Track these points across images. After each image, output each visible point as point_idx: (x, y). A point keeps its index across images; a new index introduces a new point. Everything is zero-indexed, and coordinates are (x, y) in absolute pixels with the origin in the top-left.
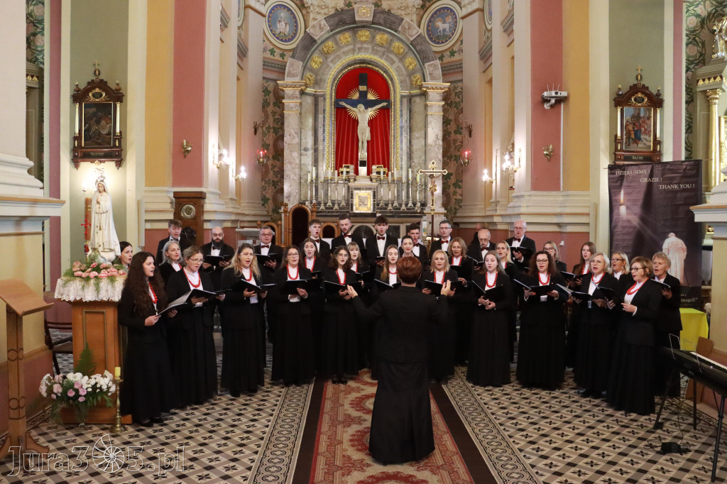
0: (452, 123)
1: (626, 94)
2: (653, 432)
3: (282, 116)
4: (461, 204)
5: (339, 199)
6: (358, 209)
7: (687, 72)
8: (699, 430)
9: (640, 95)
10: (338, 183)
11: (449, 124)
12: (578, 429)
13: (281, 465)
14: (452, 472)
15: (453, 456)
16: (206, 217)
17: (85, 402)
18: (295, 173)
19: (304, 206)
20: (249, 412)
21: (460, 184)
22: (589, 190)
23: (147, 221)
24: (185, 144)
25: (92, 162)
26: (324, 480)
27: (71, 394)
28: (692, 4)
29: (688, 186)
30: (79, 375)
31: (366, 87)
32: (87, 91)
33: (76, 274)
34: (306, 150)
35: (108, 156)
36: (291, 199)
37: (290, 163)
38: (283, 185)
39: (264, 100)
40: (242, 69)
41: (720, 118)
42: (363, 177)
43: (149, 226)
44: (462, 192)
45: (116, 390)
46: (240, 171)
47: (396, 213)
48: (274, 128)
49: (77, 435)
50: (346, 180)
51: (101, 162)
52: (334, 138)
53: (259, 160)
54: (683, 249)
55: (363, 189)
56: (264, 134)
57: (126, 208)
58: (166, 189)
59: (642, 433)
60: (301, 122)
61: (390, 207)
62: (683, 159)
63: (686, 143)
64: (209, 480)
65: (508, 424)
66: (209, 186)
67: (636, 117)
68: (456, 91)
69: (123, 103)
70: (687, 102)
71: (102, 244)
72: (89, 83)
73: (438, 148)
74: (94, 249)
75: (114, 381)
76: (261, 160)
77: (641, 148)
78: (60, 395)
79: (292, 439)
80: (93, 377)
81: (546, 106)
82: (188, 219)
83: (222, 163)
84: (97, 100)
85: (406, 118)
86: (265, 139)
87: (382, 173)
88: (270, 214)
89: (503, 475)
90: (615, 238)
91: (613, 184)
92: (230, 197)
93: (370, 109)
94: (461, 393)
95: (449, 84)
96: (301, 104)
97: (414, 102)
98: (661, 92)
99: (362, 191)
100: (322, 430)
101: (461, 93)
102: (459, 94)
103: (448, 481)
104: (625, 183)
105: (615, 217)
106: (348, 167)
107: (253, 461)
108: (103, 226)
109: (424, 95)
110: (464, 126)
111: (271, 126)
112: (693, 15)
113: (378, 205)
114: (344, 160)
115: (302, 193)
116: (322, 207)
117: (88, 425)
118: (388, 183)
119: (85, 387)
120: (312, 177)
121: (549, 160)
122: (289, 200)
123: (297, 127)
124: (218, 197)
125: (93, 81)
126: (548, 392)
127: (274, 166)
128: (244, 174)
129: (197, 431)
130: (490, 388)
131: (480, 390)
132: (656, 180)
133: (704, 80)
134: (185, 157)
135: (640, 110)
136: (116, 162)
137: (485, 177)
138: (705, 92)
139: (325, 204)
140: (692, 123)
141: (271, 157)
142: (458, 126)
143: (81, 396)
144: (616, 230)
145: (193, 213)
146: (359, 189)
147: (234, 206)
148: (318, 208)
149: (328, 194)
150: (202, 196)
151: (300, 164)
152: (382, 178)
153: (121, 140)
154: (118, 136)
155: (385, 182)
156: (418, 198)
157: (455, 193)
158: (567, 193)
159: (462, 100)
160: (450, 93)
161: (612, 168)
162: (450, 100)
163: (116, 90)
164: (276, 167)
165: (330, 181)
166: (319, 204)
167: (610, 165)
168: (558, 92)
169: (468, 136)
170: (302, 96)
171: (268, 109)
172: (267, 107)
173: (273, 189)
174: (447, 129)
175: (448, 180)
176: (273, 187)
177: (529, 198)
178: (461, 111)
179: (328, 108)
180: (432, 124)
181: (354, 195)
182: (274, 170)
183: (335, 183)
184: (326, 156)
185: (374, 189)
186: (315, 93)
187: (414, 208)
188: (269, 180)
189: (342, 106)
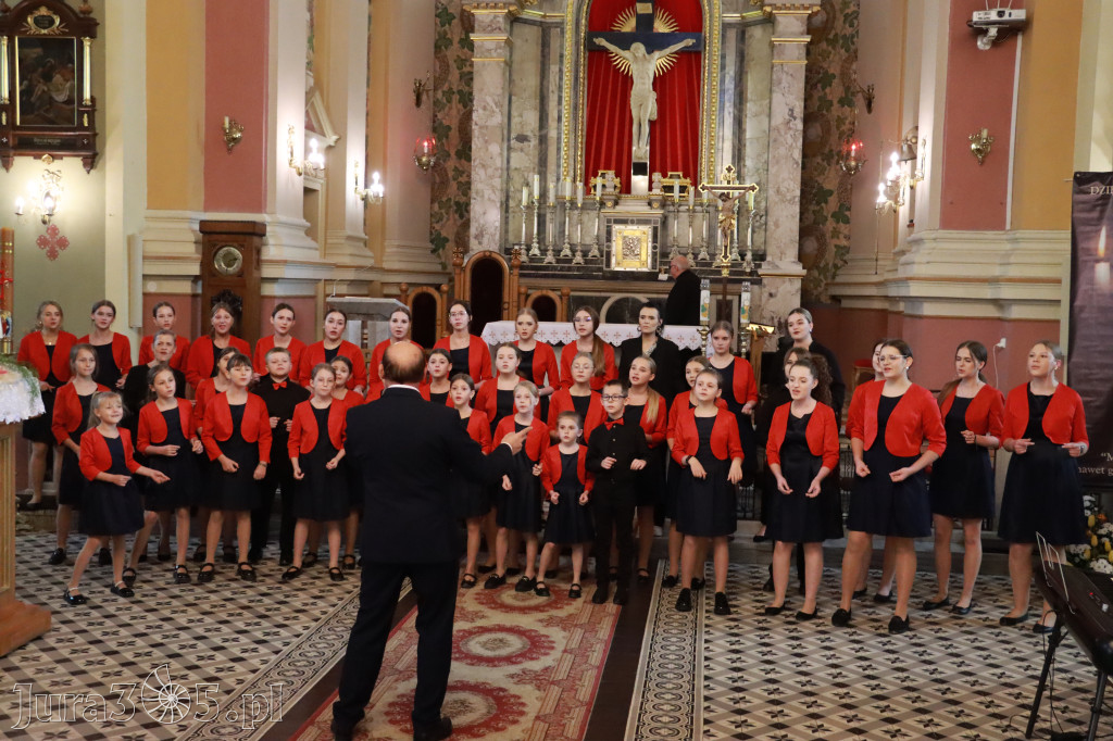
0: (836, 82)
3: (469, 67)
4: (845, 258)
5: (588, 240)
6: (619, 263)
10: (583, 208)
11: (830, 86)
16: (267, 272)
18: (493, 186)
19: (501, 259)
20: (240, 645)
21: (847, 213)
23: (145, 277)
24: (227, 125)
25: (38, 157)
31: (650, 5)
32: (22, 12)
34: (521, 138)
35: (68, 146)
36: (485, 240)
38: (469, 211)
39: (439, 33)
42: (639, 198)
43: (153, 287)
44: (849, 231)
46: (372, 182)
48: (460, 92)
51: (54, 157)
52: (583, 113)
53: (419, 160)
55: (632, 222)
56: (436, 103)
57: (104, 252)
58: (189, 214)
60: (511, 81)
65: (723, 699)
66: (278, 213)
68: (849, 11)
69: (96, 41)
73: (794, 137)
76: (424, 159)
81: (982, 44)
82: (231, 275)
84: (45, 31)
85: (732, 73)
86: (440, 116)
87: (677, 189)
88: (448, 271)
90: (1081, 332)
91: (1082, 215)
92: (349, 232)
93: (657, 54)
96: (509, 43)
97: (751, 37)
99: (630, 227)
101: (856, 15)
104: (1108, 212)
105: (1083, 286)
106: (608, 176)
109: (769, 20)
110: (859, 87)
111: (455, 90)
113: (665, 255)
114: (602, 165)
115: (511, 227)
118: (689, 210)
120: (531, 194)
121: (982, 162)
122: (480, 243)
123: (500, 91)
124: (302, 234)
127: (458, 172)
128: (378, 188)
129: (118, 674)
134: (230, 150)
136: (85, 158)
137: (881, 200)
139: (557, 252)
141: (453, 153)
142: (847, 89)
144: (1083, 315)
145: (237, 265)
146: (624, 222)
147: (357, 253)
148: (541, 260)
149: (564, 231)
150: (257, 230)
151: (508, 169)
152: (677, 200)
153: (94, 117)
154: (86, 106)
155: (682, 208)
156: (749, 243)
157: (836, 234)
158: (1018, 235)
159: (857, 32)
160: (834, 18)
161: (1084, 179)
162: (833, 32)
163: (83, 12)
164: (463, 172)
165: (568, 204)
166: (544, 251)
167: (1080, 173)
168: (1004, 12)
169: (865, 109)
170: (511, 26)
171: (448, 53)
172: (446, 48)
173: (455, 220)
174: (825, 94)
175: (823, 205)
176: (457, 216)
177: (935, 245)
178: (853, 56)
179: (568, 51)
180: (783, 85)
181: (614, 233)
182: (460, 179)
183: (577, 208)
184: (563, 153)
185: (656, 222)
186: (543, 20)
187: (741, 265)
188: (449, 200)
189: (599, 46)
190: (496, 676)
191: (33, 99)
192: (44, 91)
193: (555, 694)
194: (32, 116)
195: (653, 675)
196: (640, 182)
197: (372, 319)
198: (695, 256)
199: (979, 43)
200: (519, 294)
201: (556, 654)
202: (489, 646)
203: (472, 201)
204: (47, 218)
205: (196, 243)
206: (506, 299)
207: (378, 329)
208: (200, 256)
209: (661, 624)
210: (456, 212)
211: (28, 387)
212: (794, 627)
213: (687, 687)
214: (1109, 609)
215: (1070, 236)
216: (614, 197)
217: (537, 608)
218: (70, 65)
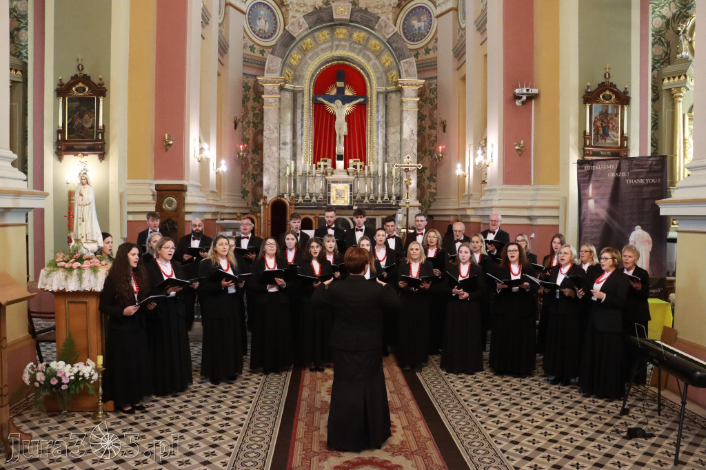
0: (427, 118)
1: (595, 91)
2: (620, 418)
3: (262, 111)
4: (435, 197)
5: (317, 192)
6: (335, 202)
7: (652, 71)
8: (663, 416)
9: (608, 93)
10: (315, 176)
11: (424, 120)
12: (547, 415)
13: (259, 451)
14: (426, 457)
15: (427, 441)
17: (68, 390)
18: (274, 166)
19: (282, 199)
20: (229, 400)
21: (435, 177)
22: (558, 184)
23: (129, 213)
24: (167, 138)
25: (76, 155)
26: (302, 465)
27: (54, 382)
28: (657, 5)
29: (653, 180)
30: (62, 363)
31: (343, 83)
32: (70, 85)
33: (59, 264)
34: (285, 144)
35: (91, 149)
36: (270, 192)
38: (262, 178)
39: (244, 95)
40: (223, 65)
41: (684, 115)
42: (340, 171)
43: (131, 218)
44: (436, 185)
45: (99, 378)
46: (220, 165)
47: (372, 205)
48: (253, 122)
49: (59, 423)
50: (323, 174)
51: (84, 155)
52: (312, 132)
53: (239, 154)
54: (648, 241)
55: (340, 182)
56: (244, 129)
57: (108, 201)
58: (148, 181)
59: (608, 419)
60: (280, 117)
61: (366, 200)
62: (649, 154)
63: (652, 139)
64: (189, 466)
65: (480, 410)
66: (190, 180)
67: (604, 114)
68: (432, 88)
69: (106, 98)
70: (653, 100)
71: (84, 235)
72: (72, 78)
73: (413, 143)
74: (77, 240)
75: (96, 369)
76: (241, 154)
77: (609, 144)
78: (43, 383)
79: (271, 425)
80: (76, 365)
81: (518, 103)
82: (171, 211)
83: (203, 156)
84: (80, 94)
85: (382, 114)
86: (245, 133)
87: (358, 167)
88: (249, 206)
89: (475, 460)
91: (582, 179)
92: (211, 189)
93: (347, 105)
94: (435, 380)
95: (424, 81)
96: (280, 99)
97: (390, 98)
98: (628, 90)
99: (339, 185)
100: (300, 417)
101: (435, 89)
102: (434, 91)
103: (422, 467)
104: (593, 178)
105: (583, 210)
106: (326, 161)
107: (232, 447)
108: (87, 217)
109: (400, 91)
110: (439, 121)
111: (251, 121)
112: (659, 16)
113: (355, 198)
114: (321, 156)
115: (281, 186)
116: (300, 200)
117: (71, 412)
118: (365, 177)
119: (67, 375)
120: (291, 171)
121: (520, 155)
122: (268, 193)
123: (276, 122)
124: (198, 190)
125: (76, 75)
126: (519, 379)
127: (253, 160)
128: (224, 168)
129: (177, 418)
130: (463, 375)
131: (453, 377)
132: (623, 174)
133: (669, 79)
135: (607, 106)
136: (99, 155)
137: (459, 171)
138: (670, 90)
139: (303, 197)
140: (657, 119)
141: (250, 151)
142: (432, 122)
143: (64, 384)
145: (174, 206)
146: (336, 182)
147: (215, 199)
148: (297, 201)
149: (306, 187)
150: (183, 189)
151: (279, 158)
152: (359, 172)
153: (104, 134)
154: (101, 130)
155: (361, 176)
156: (393, 191)
157: (429, 187)
158: (538, 187)
159: (436, 97)
160: (425, 90)
161: (583, 163)
162: (425, 97)
163: (99, 85)
164: (255, 160)
165: (308, 174)
166: (297, 197)
167: (580, 160)
168: (529, 90)
169: (442, 131)
170: (281, 92)
171: (248, 104)
172: (247, 102)
174: (422, 124)
175: (423, 174)
176: (253, 181)
177: (500, 192)
178: (435, 107)
179: (306, 103)
180: (407, 119)
181: (332, 188)
184: (304, 150)
185: (351, 182)
186: (294, 89)
187: (389, 201)
188: (249, 173)
189: (320, 101)
199: (517, 103)
203: (264, 173)
205: (153, 195)
208: (155, 202)
210: (252, 178)
216: (330, 171)
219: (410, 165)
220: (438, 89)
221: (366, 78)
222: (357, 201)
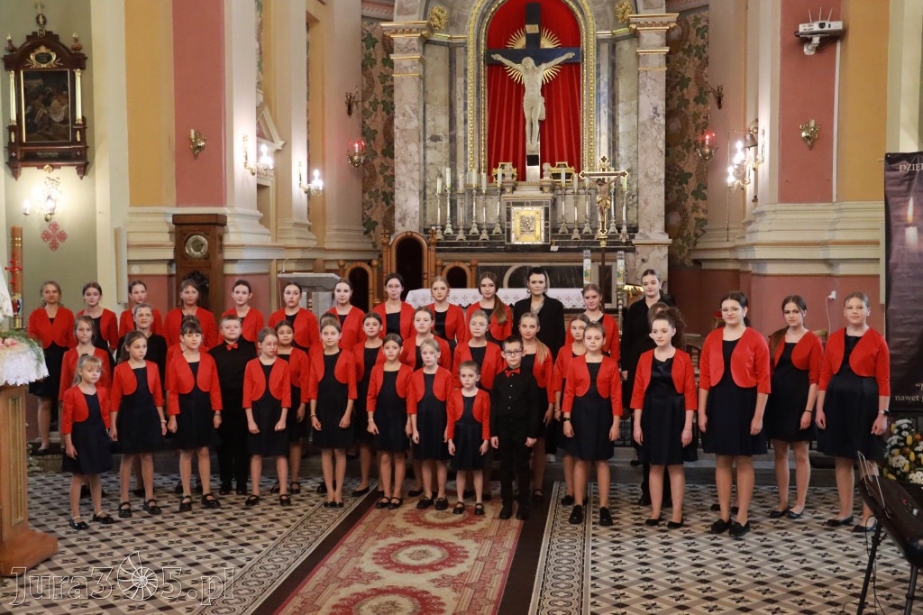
0: (692, 84)
3: (392, 82)
4: (704, 228)
5: (492, 220)
6: (518, 239)
10: (486, 194)
11: (687, 87)
16: (228, 255)
18: (413, 178)
19: (421, 238)
20: (211, 561)
21: (704, 191)
23: (130, 262)
24: (193, 136)
25: (41, 167)
31: (537, 26)
32: (26, 50)
34: (435, 138)
35: (65, 158)
36: (407, 223)
37: (404, 162)
38: (394, 199)
39: (365, 55)
42: (533, 184)
43: (136, 270)
44: (707, 206)
46: (314, 178)
48: (383, 102)
51: (53, 167)
52: (485, 117)
53: (351, 159)
55: (528, 204)
56: (364, 111)
57: (95, 243)
58: (163, 209)
60: (425, 92)
61: (576, 235)
65: (607, 595)
66: (236, 205)
68: (699, 26)
69: (85, 71)
72: (29, 38)
73: (658, 131)
76: (356, 158)
79: (249, 601)
81: (808, 50)
82: (199, 259)
84: (44, 66)
85: (606, 79)
86: (367, 122)
87: (563, 176)
88: (378, 249)
90: (895, 284)
91: (893, 189)
92: (296, 220)
93: (544, 66)
94: (567, 544)
95: (679, 15)
96: (422, 61)
97: (620, 50)
99: (526, 208)
101: (706, 28)
102: (702, 31)
104: (916, 187)
105: (896, 246)
106: (507, 167)
109: (635, 35)
110: (711, 88)
111: (379, 101)
113: (555, 230)
114: (502, 158)
115: (429, 211)
118: (574, 193)
121: (811, 147)
122: (403, 225)
123: (416, 101)
124: (256, 223)
125: (35, 33)
127: (385, 168)
128: (318, 183)
134: (196, 157)
136: (79, 167)
137: (731, 180)
139: (467, 230)
141: (379, 152)
142: (701, 89)
144: (898, 270)
145: (204, 250)
146: (521, 204)
147: (303, 236)
148: (454, 238)
149: (472, 213)
150: (219, 222)
151: (424, 164)
152: (563, 185)
153: (85, 132)
154: (79, 125)
155: (569, 191)
156: (624, 218)
157: (695, 208)
158: (843, 206)
159: (707, 43)
161: (893, 159)
162: (688, 43)
163: (75, 49)
164: (388, 168)
165: (474, 191)
166: (456, 230)
167: (890, 154)
168: (824, 24)
169: (716, 105)
170: (424, 47)
171: (373, 71)
172: (371, 66)
173: (383, 207)
174: (683, 94)
175: (684, 185)
176: (384, 204)
177: (774, 216)
178: (705, 62)
179: (471, 66)
180: (647, 88)
181: (512, 214)
182: (386, 173)
183: (482, 194)
184: (469, 149)
185: (547, 204)
186: (450, 41)
187: (618, 236)
188: (377, 190)
189: (496, 61)
190: (420, 581)
191: (36, 121)
192: (44, 114)
193: (468, 594)
194: (35, 134)
195: (549, 577)
196: (532, 171)
197: (315, 290)
198: (580, 230)
199: (805, 50)
200: (436, 266)
201: (469, 562)
202: (415, 556)
203: (396, 191)
204: (49, 217)
205: (170, 233)
206: (425, 271)
207: (321, 298)
208: (173, 243)
209: (556, 535)
210: (383, 200)
211: (35, 356)
212: (665, 534)
213: (577, 586)
214: (918, 513)
215: (883, 205)
216: (511, 184)
217: (454, 525)
218: (65, 92)
219: (606, 172)
220: (710, 31)
221: (580, 16)
222: (561, 237)
